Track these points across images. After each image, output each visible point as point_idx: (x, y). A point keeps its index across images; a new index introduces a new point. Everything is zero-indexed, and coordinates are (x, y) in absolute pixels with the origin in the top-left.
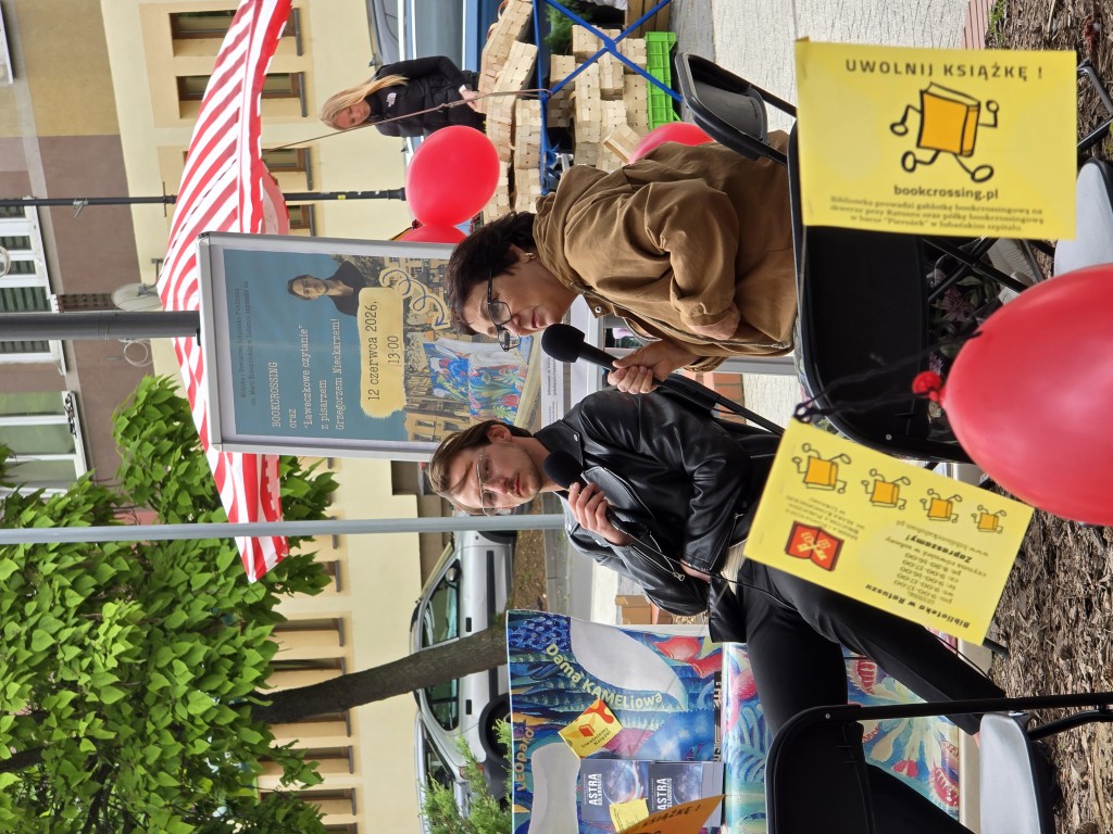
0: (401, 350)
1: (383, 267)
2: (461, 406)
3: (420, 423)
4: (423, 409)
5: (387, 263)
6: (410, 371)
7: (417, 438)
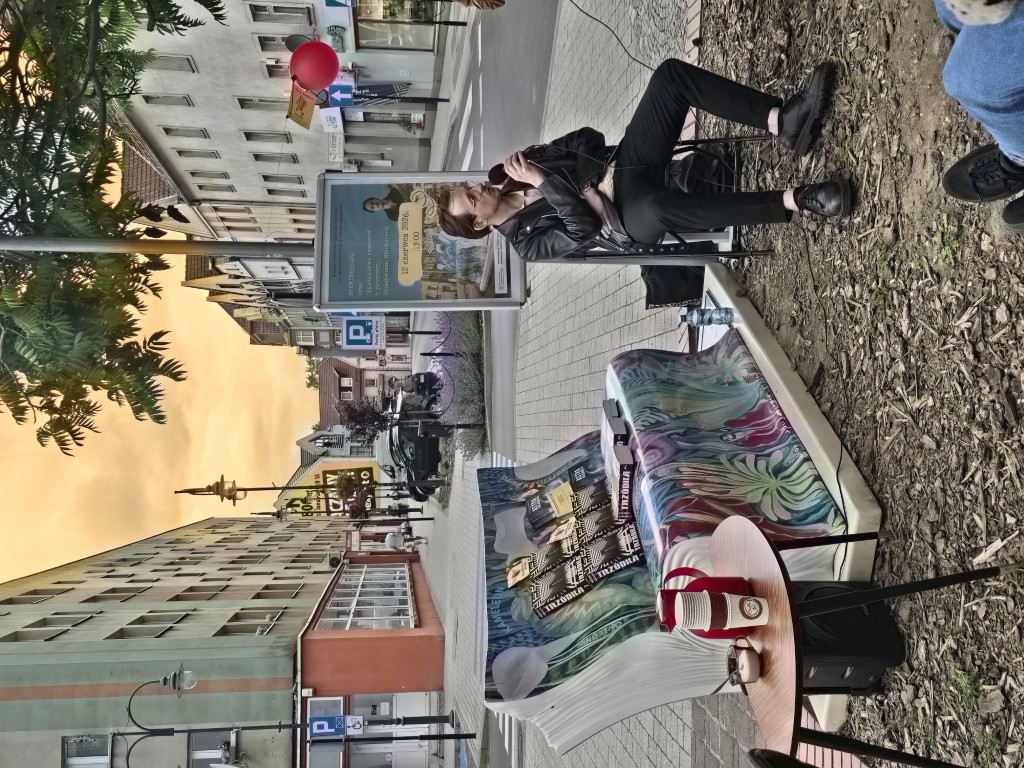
0: (420, 241)
1: (412, 190)
2: (453, 274)
3: (429, 288)
4: (431, 278)
5: (415, 187)
6: (425, 254)
7: (428, 298)
